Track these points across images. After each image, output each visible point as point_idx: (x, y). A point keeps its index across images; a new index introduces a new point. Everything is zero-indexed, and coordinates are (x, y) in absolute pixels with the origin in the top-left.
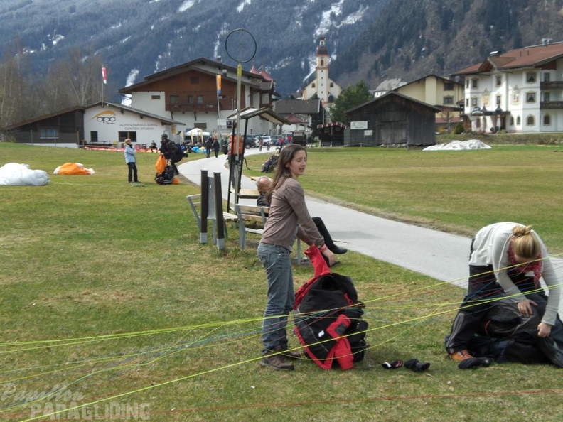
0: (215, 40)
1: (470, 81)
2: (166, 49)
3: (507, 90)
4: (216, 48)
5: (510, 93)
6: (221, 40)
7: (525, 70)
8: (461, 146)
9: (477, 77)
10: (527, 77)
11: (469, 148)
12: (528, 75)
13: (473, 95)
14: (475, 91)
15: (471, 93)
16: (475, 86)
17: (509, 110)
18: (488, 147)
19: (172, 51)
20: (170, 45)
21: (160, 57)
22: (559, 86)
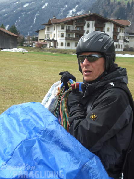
0: (34, 17)
1: (47, 28)
2: (18, 19)
3: (57, 32)
4: (35, 20)
5: (57, 33)
6: (36, 17)
7: (61, 24)
8: (15, 50)
9: (49, 26)
10: (61, 27)
11: (18, 51)
12: (62, 26)
13: (48, 33)
14: (48, 32)
15: (47, 32)
16: (48, 30)
17: (57, 40)
18: (27, 52)
19: (20, 20)
20: (20, 18)
21: (16, 21)
22: (73, 31)
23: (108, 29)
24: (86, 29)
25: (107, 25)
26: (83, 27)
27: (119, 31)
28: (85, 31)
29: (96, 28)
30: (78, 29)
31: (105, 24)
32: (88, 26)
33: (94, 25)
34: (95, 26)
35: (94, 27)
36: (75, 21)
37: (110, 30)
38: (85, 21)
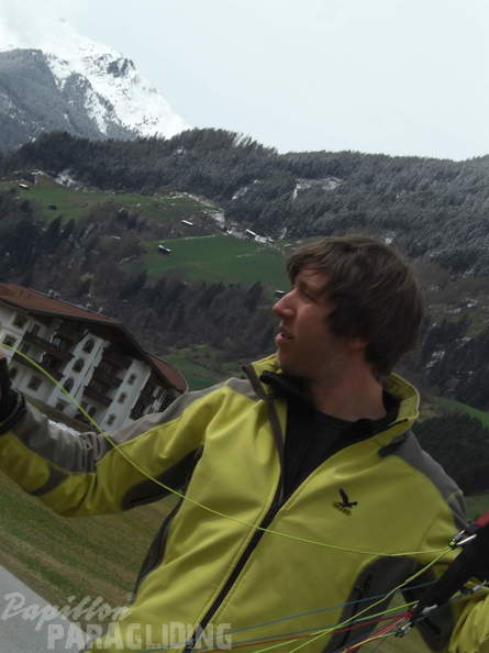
7: (18, 311)
10: (16, 319)
22: (44, 344)
23: (133, 378)
24: (78, 352)
25: (135, 368)
26: (71, 344)
27: (155, 394)
28: (73, 356)
29: (103, 360)
30: (58, 342)
31: (130, 363)
32: (88, 349)
33: (102, 350)
34: (104, 354)
35: (100, 357)
36: (61, 321)
37: (136, 382)
38: (86, 331)
